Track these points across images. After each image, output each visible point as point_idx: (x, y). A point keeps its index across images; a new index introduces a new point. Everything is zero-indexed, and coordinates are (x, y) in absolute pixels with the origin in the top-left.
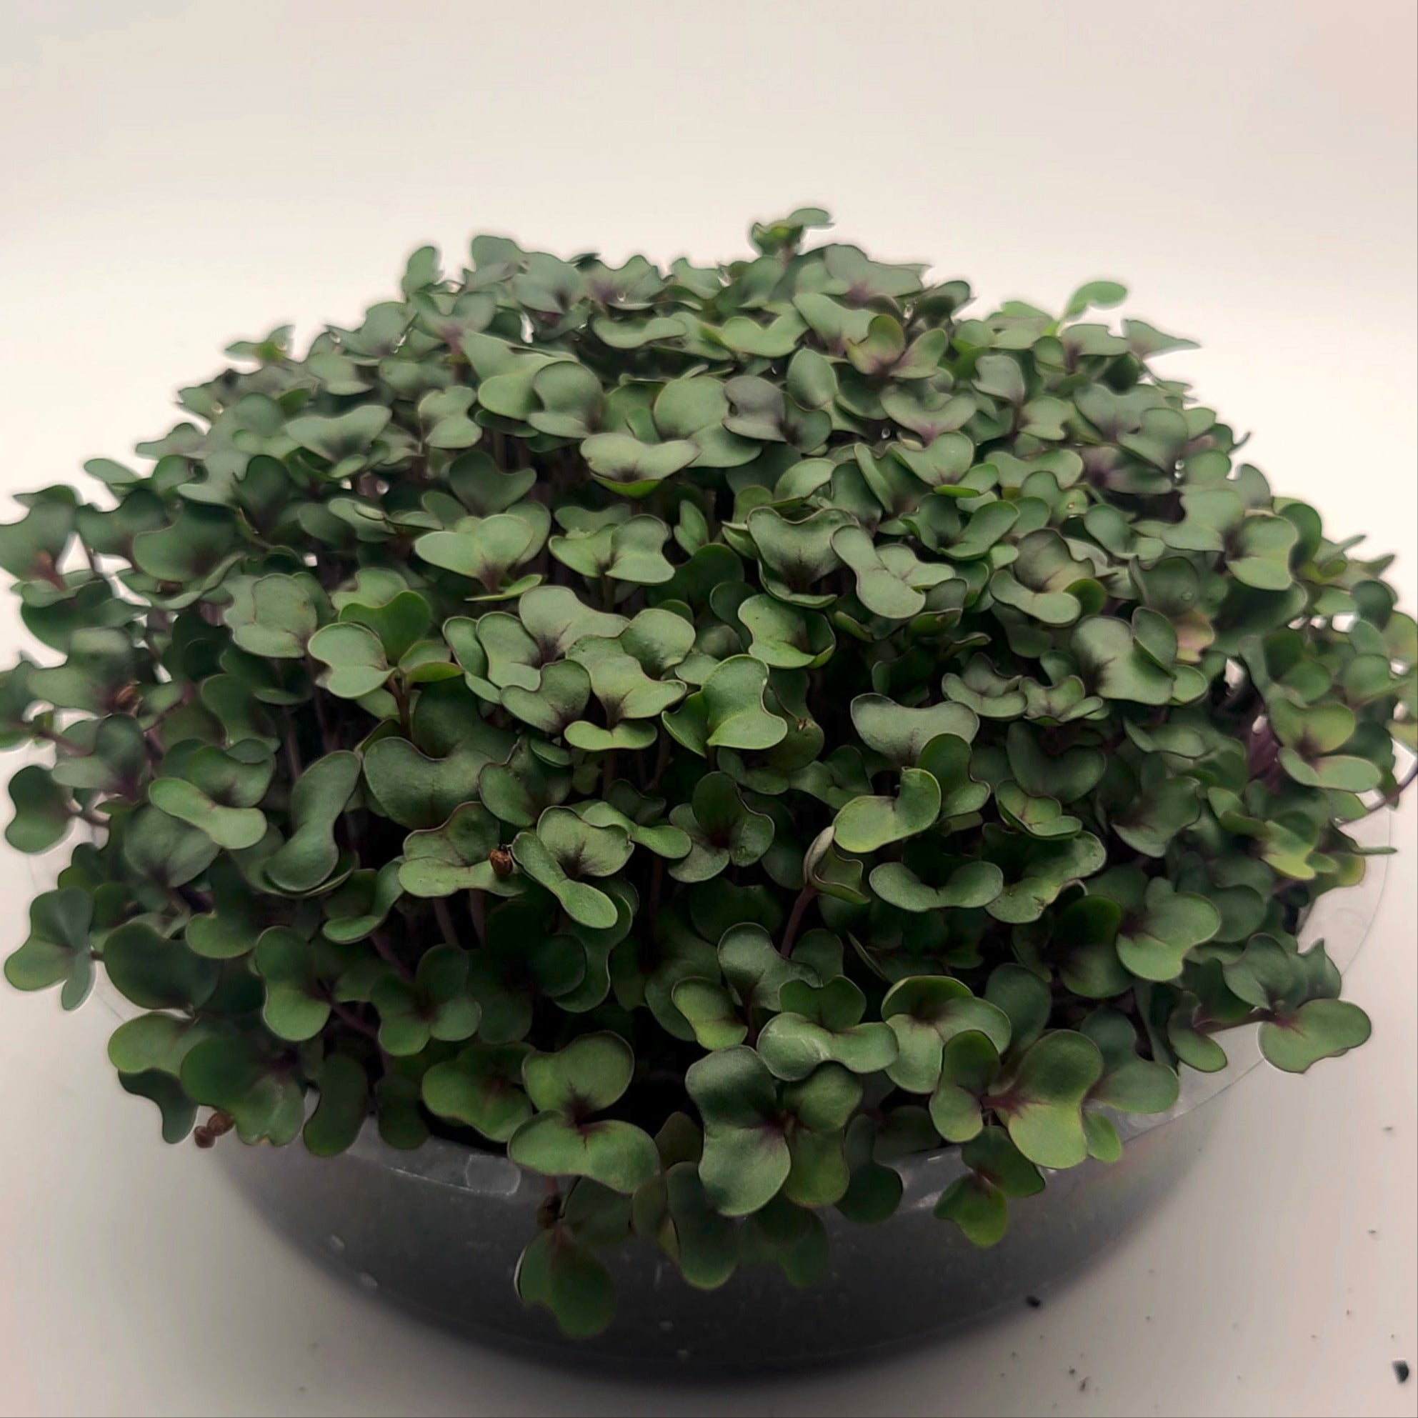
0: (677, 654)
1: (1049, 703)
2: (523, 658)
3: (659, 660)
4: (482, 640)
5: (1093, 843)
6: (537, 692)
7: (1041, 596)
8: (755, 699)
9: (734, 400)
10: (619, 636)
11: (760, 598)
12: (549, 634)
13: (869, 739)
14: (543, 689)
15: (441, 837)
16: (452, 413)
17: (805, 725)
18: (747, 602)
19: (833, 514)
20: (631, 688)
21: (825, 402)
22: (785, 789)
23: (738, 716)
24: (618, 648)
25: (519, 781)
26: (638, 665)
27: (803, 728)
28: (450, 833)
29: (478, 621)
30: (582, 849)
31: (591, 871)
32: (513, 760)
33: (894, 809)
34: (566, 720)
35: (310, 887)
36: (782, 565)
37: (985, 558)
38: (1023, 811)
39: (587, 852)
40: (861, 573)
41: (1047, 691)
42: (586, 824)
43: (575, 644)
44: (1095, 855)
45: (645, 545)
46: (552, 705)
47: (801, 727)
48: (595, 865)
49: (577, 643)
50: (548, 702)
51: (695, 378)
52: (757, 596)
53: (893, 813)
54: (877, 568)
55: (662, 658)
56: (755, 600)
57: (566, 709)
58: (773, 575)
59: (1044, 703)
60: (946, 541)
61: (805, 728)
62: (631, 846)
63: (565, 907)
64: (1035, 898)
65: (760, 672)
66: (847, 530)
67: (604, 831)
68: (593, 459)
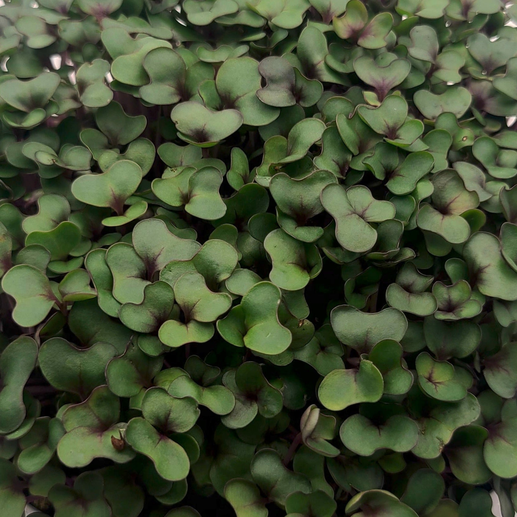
0: (227, 271)
1: (449, 296)
2: (135, 272)
3: (216, 275)
4: (109, 264)
5: (473, 400)
6: (142, 304)
7: (447, 219)
8: (273, 313)
9: (264, 75)
10: (192, 259)
11: (277, 231)
12: (151, 255)
13: (341, 338)
14: (146, 301)
15: (85, 407)
16: (95, 80)
17: (303, 323)
18: (269, 235)
19: (322, 174)
20: (199, 299)
21: (319, 63)
22: (291, 361)
23: (262, 324)
24: (192, 268)
25: (132, 364)
26: (204, 280)
27: (302, 325)
28: (91, 404)
29: (108, 250)
30: (169, 415)
31: (175, 429)
32: (128, 351)
33: (355, 381)
34: (160, 321)
35: (10, 431)
36: (291, 209)
37: (413, 193)
38: (432, 371)
39: (172, 416)
40: (338, 219)
41: (448, 288)
42: (171, 397)
43: (165, 267)
44: (474, 409)
45: (209, 187)
46: (151, 312)
47: (300, 324)
48: (177, 425)
49: (167, 267)
50: (149, 310)
51: (241, 58)
52: (275, 230)
53: (355, 383)
54: (349, 214)
55: (218, 274)
56: (275, 233)
57: (160, 314)
58: (284, 216)
59: (446, 296)
60: (390, 174)
61: (303, 325)
62: (198, 411)
63: (157, 470)
64: (438, 439)
65: (276, 294)
66: (330, 189)
67: (182, 400)
68: (179, 122)
